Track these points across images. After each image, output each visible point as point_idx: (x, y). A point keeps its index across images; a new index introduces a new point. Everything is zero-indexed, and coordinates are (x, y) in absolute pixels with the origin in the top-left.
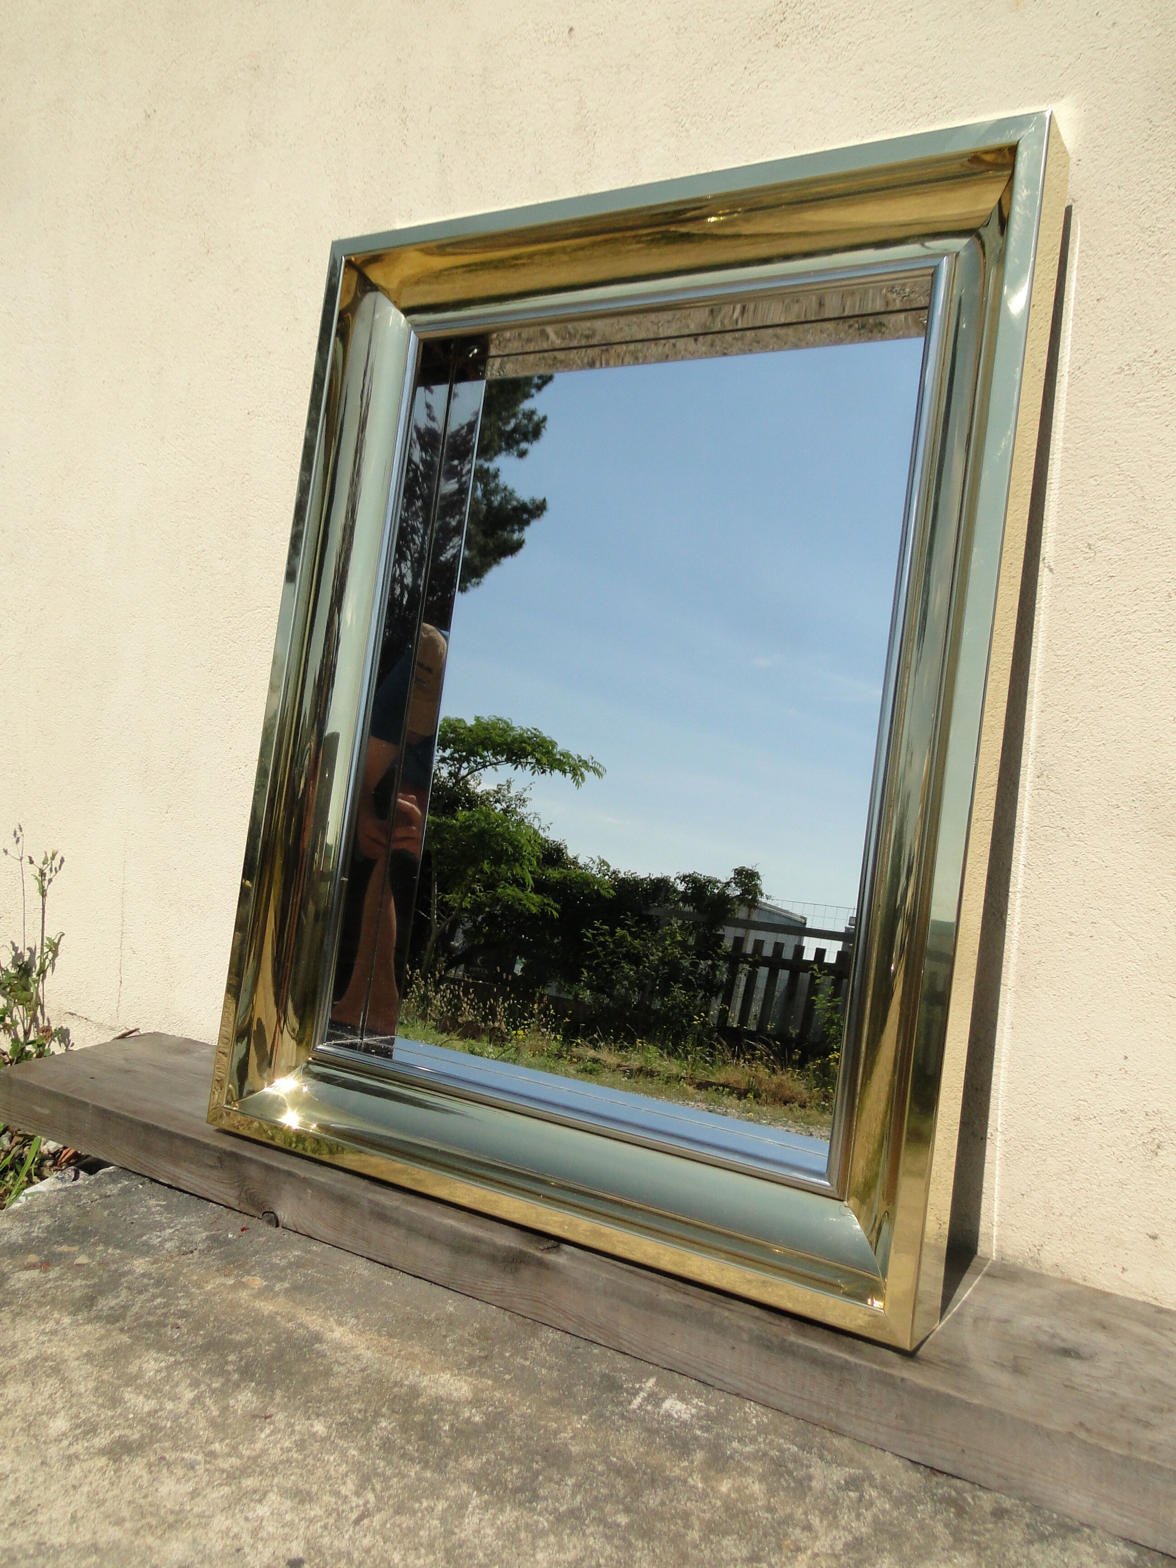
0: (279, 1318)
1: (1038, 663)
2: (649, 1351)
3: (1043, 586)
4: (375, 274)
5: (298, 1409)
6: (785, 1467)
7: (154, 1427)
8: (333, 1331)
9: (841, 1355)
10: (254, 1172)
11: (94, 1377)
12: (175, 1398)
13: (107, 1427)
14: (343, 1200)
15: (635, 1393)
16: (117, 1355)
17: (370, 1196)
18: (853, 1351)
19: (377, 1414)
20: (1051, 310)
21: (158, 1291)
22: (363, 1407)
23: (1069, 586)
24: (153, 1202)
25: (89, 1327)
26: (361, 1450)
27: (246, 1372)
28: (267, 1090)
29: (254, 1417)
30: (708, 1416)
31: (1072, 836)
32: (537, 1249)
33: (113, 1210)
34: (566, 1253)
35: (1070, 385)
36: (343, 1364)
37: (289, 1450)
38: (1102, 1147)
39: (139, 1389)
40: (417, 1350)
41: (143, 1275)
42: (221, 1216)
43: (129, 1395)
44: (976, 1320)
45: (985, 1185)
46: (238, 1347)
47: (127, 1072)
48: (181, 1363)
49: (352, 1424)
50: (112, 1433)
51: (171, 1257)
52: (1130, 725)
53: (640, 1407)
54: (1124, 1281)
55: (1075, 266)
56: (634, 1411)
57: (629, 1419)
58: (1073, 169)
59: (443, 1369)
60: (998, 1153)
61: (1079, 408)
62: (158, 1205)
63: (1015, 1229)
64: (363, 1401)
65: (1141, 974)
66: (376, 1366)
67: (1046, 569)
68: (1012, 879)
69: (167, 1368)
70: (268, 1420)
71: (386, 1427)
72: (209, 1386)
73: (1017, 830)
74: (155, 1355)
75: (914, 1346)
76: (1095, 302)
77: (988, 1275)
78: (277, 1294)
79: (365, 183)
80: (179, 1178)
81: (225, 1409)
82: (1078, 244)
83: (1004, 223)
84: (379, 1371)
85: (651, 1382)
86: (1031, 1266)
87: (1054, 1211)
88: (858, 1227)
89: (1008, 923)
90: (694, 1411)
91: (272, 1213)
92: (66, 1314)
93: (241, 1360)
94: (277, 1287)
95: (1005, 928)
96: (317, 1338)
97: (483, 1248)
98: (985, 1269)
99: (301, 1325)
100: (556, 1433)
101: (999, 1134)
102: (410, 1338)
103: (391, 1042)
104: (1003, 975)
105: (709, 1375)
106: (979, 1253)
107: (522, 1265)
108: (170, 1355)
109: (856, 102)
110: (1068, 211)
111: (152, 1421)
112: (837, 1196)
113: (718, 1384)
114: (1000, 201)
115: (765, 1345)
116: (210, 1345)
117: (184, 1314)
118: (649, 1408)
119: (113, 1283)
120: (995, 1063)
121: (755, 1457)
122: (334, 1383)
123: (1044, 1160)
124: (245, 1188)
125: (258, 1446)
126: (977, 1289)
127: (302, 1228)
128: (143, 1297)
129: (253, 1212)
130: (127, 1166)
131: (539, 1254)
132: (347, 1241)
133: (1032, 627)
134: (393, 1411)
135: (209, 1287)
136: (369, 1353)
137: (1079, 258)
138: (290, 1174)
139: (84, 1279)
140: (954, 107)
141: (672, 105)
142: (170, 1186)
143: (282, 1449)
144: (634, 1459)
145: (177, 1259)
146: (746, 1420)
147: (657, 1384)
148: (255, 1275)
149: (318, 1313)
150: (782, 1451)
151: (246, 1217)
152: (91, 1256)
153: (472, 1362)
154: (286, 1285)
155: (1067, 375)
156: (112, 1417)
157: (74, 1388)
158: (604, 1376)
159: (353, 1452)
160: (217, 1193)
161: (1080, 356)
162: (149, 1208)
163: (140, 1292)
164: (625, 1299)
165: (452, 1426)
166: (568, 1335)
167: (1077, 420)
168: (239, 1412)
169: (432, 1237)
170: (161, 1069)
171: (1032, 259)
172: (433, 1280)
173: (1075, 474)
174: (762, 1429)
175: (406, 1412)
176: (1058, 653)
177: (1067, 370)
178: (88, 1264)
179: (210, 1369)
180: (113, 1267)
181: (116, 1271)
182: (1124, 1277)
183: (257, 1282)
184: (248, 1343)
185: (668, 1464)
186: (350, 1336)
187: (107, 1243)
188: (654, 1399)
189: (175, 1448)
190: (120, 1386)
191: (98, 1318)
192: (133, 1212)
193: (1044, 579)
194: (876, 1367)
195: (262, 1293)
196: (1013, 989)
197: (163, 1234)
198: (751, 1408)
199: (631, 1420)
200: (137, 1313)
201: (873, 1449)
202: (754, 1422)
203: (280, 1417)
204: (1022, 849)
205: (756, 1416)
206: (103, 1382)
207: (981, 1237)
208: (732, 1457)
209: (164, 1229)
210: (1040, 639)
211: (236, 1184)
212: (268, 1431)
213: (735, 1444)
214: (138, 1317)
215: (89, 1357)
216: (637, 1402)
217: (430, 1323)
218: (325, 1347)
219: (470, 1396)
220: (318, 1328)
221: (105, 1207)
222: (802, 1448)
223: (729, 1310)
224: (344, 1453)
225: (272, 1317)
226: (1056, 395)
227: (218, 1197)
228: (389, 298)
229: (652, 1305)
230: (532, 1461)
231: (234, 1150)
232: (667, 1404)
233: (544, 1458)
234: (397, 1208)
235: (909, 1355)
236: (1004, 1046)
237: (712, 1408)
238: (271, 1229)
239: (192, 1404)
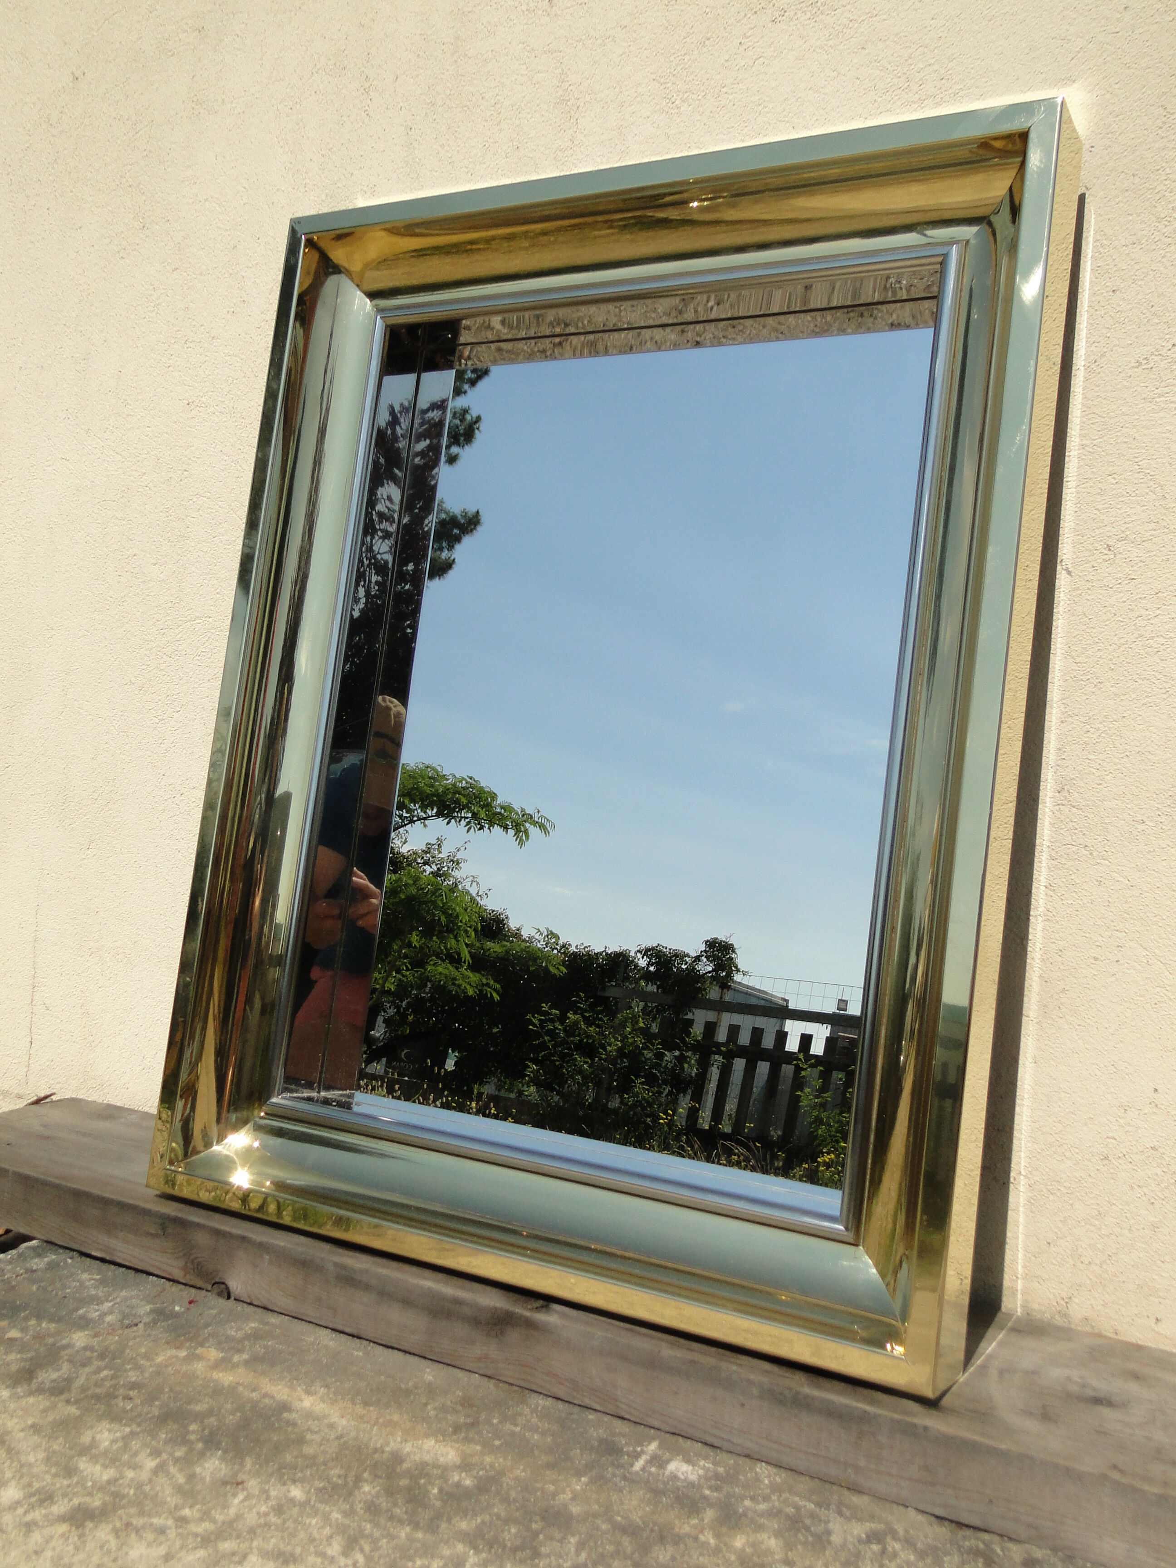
0: (241, 1389)
1: (1057, 671)
2: (650, 1414)
3: (1062, 590)
4: (338, 254)
5: (271, 1475)
6: (802, 1522)
7: (116, 1495)
8: (302, 1400)
9: (860, 1405)
10: (202, 1239)
11: (43, 1447)
12: (135, 1467)
13: (64, 1495)
14: (304, 1264)
15: (637, 1456)
16: (65, 1426)
17: (336, 1259)
18: (872, 1402)
19: (358, 1479)
20: (1065, 301)
21: (102, 1364)
22: (342, 1472)
23: (1088, 589)
24: (85, 1276)
25: (31, 1400)
26: (345, 1514)
27: (211, 1442)
28: (216, 1148)
29: (225, 1483)
30: (717, 1476)
31: (1095, 853)
32: (526, 1308)
33: (43, 1284)
34: (557, 1312)
35: (1086, 379)
36: (316, 1432)
37: (266, 1515)
38: (1132, 1188)
39: (94, 1459)
40: (396, 1417)
41: (85, 1348)
42: (164, 1290)
43: (83, 1464)
44: (1001, 1372)
45: (1009, 1234)
46: (199, 1417)
47: (47, 1138)
48: (138, 1433)
49: (333, 1489)
50: (71, 1500)
51: (113, 1330)
52: (1154, 736)
53: (643, 1469)
54: (1159, 1333)
55: (1090, 255)
56: (637, 1473)
57: (632, 1480)
58: (1086, 156)
59: (427, 1436)
60: (1021, 1200)
61: (1095, 403)
62: (91, 1279)
63: (1041, 1281)
64: (341, 1467)
65: (1170, 1000)
66: (353, 1434)
67: (1064, 572)
68: (1033, 902)
69: (123, 1438)
70: (240, 1487)
71: (369, 1493)
72: (172, 1454)
73: (1038, 849)
74: (108, 1426)
75: (938, 1394)
76: (1111, 293)
77: (1015, 1330)
78: (236, 1366)
79: (323, 155)
80: (114, 1250)
81: (191, 1477)
82: (1092, 233)
83: (1015, 211)
84: (356, 1439)
85: (653, 1446)
86: (1059, 1321)
87: (1082, 1259)
88: (874, 1271)
89: (1029, 949)
90: (701, 1472)
91: (223, 1283)
92: (4, 1387)
93: (204, 1430)
94: (236, 1358)
95: (1026, 954)
96: (285, 1407)
97: (466, 1310)
98: (1010, 1324)
99: (266, 1395)
100: (554, 1495)
101: (1022, 1177)
102: (387, 1406)
103: (351, 1096)
104: (1025, 1005)
105: (715, 1436)
106: (1003, 1309)
107: (509, 1327)
108: (125, 1425)
109: (858, 82)
110: (1082, 199)
111: (113, 1489)
112: (852, 1241)
113: (726, 1445)
114: (1011, 188)
115: (777, 1398)
116: (165, 1417)
117: (134, 1386)
118: (653, 1469)
119: (52, 1356)
120: (1018, 1101)
121: (771, 1514)
122: (308, 1450)
123: (1071, 1205)
124: (192, 1257)
125: (232, 1511)
126: (1000, 1344)
127: (258, 1299)
128: (87, 1370)
129: (200, 1283)
130: (53, 1240)
131: (527, 1314)
132: (309, 1311)
133: (1051, 633)
134: (376, 1476)
135: (159, 1359)
136: (344, 1422)
137: (1094, 247)
138: (244, 1239)
139: (19, 1353)
140: (961, 89)
141: (662, 80)
142: (103, 1260)
143: (258, 1513)
144: (641, 1518)
145: (120, 1332)
146: (758, 1480)
147: (660, 1447)
148: (209, 1347)
149: (283, 1383)
150: (798, 1508)
151: (193, 1290)
152: (24, 1330)
153: (457, 1429)
154: (245, 1356)
155: (1082, 368)
156: (69, 1486)
157: (23, 1458)
158: (601, 1441)
159: (336, 1516)
160: (157, 1264)
161: (1095, 350)
162: (82, 1283)
163: (83, 1365)
164: (624, 1358)
165: (441, 1490)
166: (561, 1402)
167: (1093, 416)
168: (208, 1479)
169: (407, 1301)
170: (85, 1135)
171: (1045, 249)
172: (407, 1349)
173: (1093, 472)
174: (775, 1488)
175: (389, 1477)
176: (1078, 660)
177: (1083, 363)
178: (22, 1339)
179: (171, 1439)
180: (51, 1341)
181: (54, 1344)
182: (1160, 1328)
183: (213, 1354)
184: (210, 1412)
185: (677, 1522)
186: (322, 1405)
187: (39, 1317)
188: (657, 1461)
189: (141, 1513)
190: (72, 1458)
191: (40, 1390)
192: (64, 1287)
193: (1062, 581)
194: (897, 1416)
195: (217, 1365)
196: (1035, 1021)
197: (101, 1307)
198: (762, 1469)
199: (633, 1481)
200: (83, 1385)
201: (895, 1506)
202: (766, 1481)
203: (253, 1484)
204: (1043, 869)
205: (769, 1476)
206: (54, 1452)
207: (1006, 1292)
208: (745, 1514)
209: (102, 1303)
210: (1058, 645)
211: (181, 1254)
212: (241, 1497)
213: (747, 1503)
214: (84, 1389)
215: (35, 1429)
216: (639, 1465)
217: (407, 1392)
218: (294, 1415)
219: (458, 1461)
220: (285, 1397)
221: (33, 1281)
222: (818, 1505)
223: (737, 1364)
224: (326, 1518)
225: (233, 1388)
226: (1072, 389)
227: (159, 1269)
228: (352, 280)
229: (652, 1363)
230: (531, 1521)
231: (180, 1215)
232: (672, 1466)
233: (543, 1518)
234: (367, 1271)
235: (931, 1404)
236: (1026, 1082)
237: (721, 1470)
238: (222, 1302)
239: (156, 1471)
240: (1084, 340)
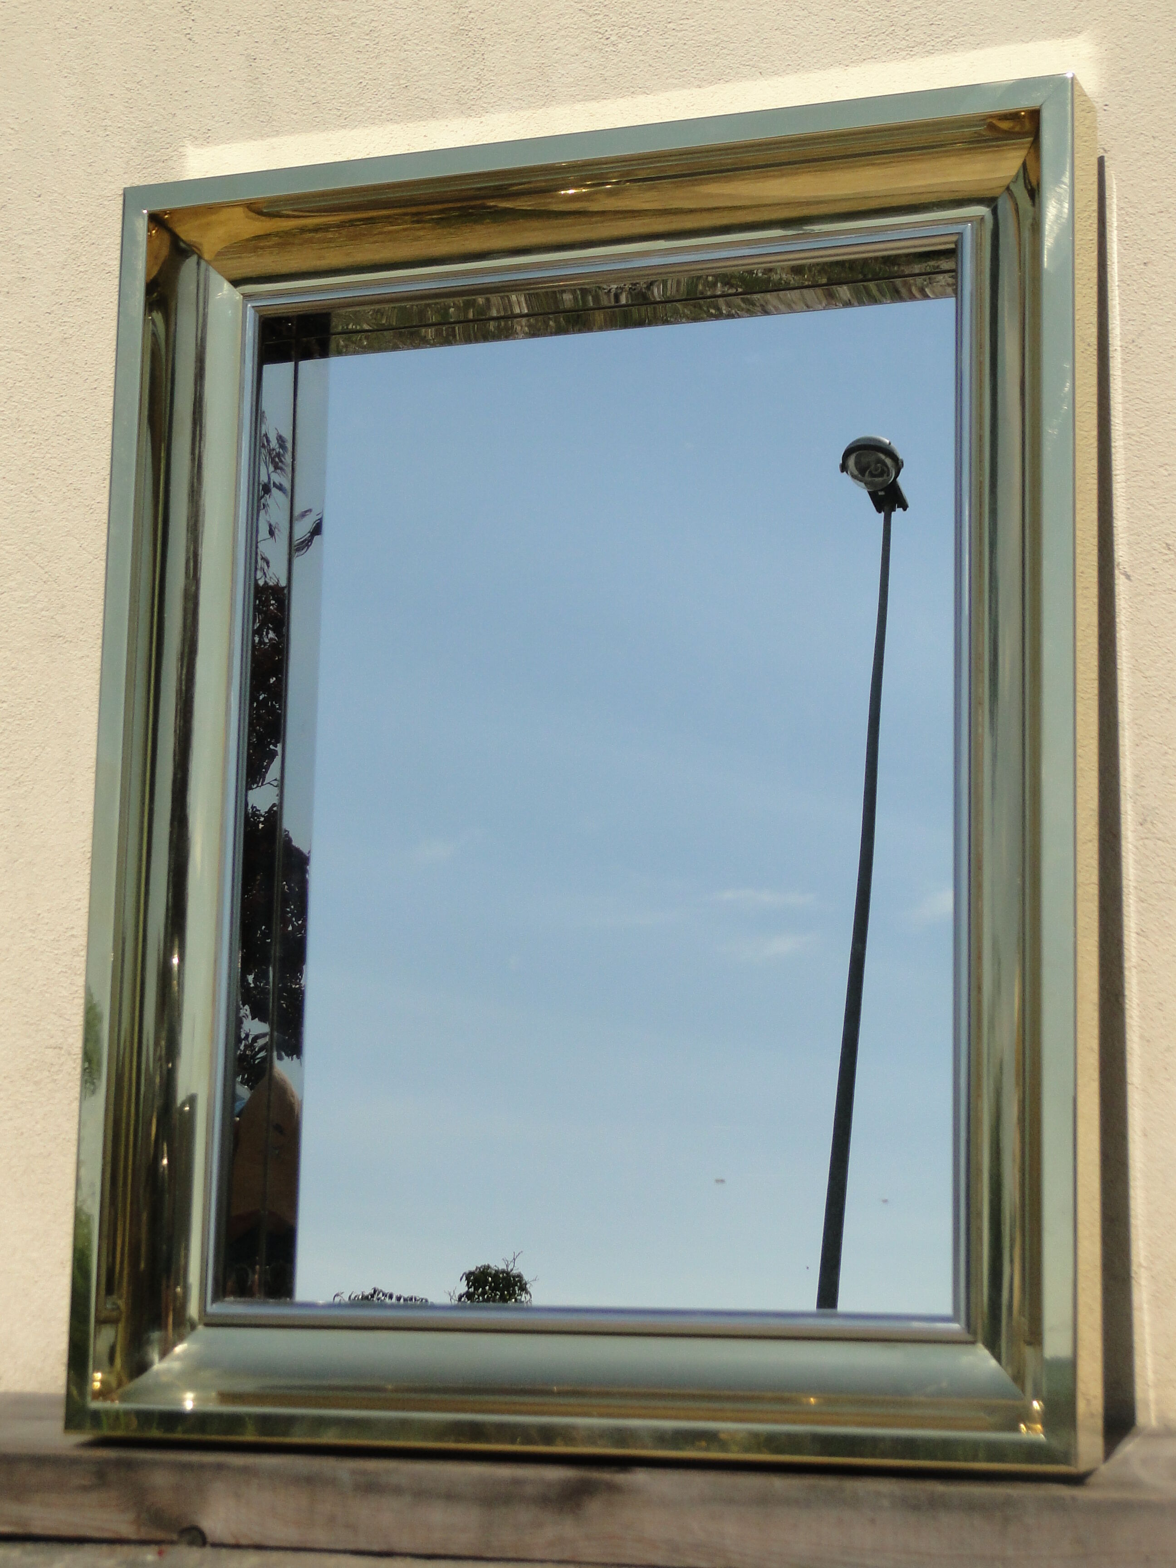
1: (1125, 689)
3: (1121, 597)
4: (187, 232)
10: (158, 1476)
20: (1095, 275)
23: (1151, 594)
28: (159, 1367)
35: (1125, 361)
44: (1144, 1461)
55: (1115, 224)
58: (1101, 116)
61: (1138, 387)
67: (1122, 577)
68: (1126, 952)
76: (1142, 266)
77: (1149, 1436)
82: (1115, 200)
83: (1034, 190)
89: (1127, 1006)
91: (194, 1528)
97: (530, 1489)
98: (1146, 1433)
106: (1138, 1422)
110: (1101, 162)
112: (969, 1339)
114: (1024, 165)
124: (146, 1505)
127: (248, 1539)
129: (159, 1535)
132: (321, 1537)
138: (220, 1467)
140: (955, 37)
155: (1119, 349)
161: (1131, 328)
167: (1137, 401)
169: (449, 1496)
173: (1143, 464)
176: (1147, 674)
177: (1119, 343)
193: (1121, 586)
196: (1141, 1087)
207: (1138, 1406)
210: (1124, 659)
211: (130, 1504)
226: (1111, 372)
228: (213, 266)
235: (1076, 1480)
238: (195, 1552)
240: (1118, 318)
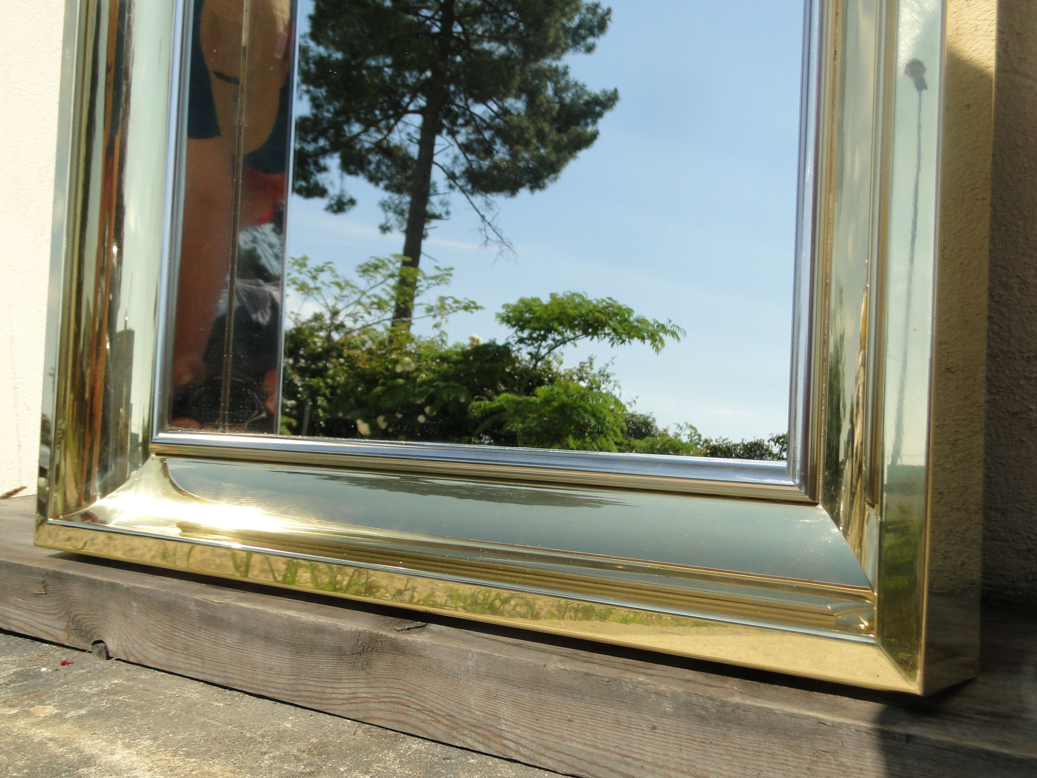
0: (50, 744)
2: (542, 751)
8: (113, 754)
10: (77, 593)
17: (199, 597)
32: (395, 631)
34: (432, 632)
40: (216, 768)
78: (64, 721)
94: (70, 715)
96: (88, 762)
97: (327, 639)
99: (75, 750)
102: (214, 756)
107: (374, 655)
115: (697, 714)
124: (72, 616)
127: (133, 655)
131: (397, 637)
138: (113, 586)
142: (2, 631)
148: (48, 705)
149: (106, 736)
154: (84, 712)
160: (46, 628)
164: (505, 680)
166: (439, 745)
183: (48, 710)
186: (134, 758)
195: (46, 722)
217: (249, 741)
218: (92, 770)
220: (95, 752)
225: (42, 743)
227: (47, 633)
229: (538, 682)
238: (97, 661)
